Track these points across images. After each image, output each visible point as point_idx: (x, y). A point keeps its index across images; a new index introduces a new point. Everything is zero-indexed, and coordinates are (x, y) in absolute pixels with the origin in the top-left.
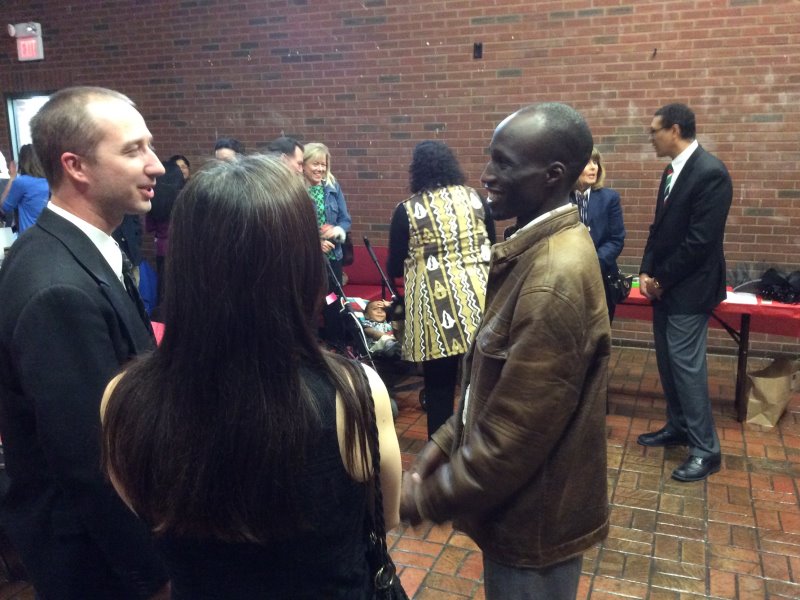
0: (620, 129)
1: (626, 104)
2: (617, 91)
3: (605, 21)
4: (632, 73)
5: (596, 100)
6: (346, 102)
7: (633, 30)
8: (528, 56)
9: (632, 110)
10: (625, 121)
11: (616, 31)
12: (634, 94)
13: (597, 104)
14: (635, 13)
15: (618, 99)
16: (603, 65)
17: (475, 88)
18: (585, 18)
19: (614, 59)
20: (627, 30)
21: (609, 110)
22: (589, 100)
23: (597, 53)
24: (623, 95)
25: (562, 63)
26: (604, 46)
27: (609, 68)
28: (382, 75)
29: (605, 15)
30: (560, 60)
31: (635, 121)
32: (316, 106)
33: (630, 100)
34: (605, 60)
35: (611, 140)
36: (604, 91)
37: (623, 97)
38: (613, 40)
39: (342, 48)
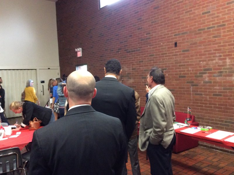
0: (224, 68)
1: (225, 59)
2: (222, 54)
3: (216, 30)
4: (227, 47)
5: (214, 58)
6: (141, 63)
7: (226, 32)
8: (191, 44)
9: (228, 61)
10: (226, 65)
11: (220, 33)
12: (229, 55)
13: (215, 59)
14: (226, 26)
15: (222, 57)
16: (216, 46)
17: (175, 56)
18: (209, 30)
19: (220, 43)
20: (224, 32)
21: (220, 61)
22: (212, 58)
23: (214, 41)
24: (224, 56)
25: (202, 46)
26: (216, 39)
27: (219, 46)
28: (150, 55)
29: (216, 28)
30: (201, 45)
31: (229, 65)
32: (134, 65)
33: (227, 57)
34: (217, 44)
35: (221, 72)
36: (217, 55)
37: (225, 56)
38: (220, 36)
39: (140, 48)
